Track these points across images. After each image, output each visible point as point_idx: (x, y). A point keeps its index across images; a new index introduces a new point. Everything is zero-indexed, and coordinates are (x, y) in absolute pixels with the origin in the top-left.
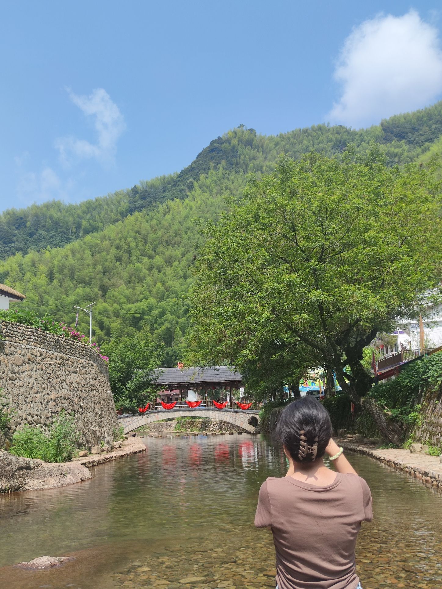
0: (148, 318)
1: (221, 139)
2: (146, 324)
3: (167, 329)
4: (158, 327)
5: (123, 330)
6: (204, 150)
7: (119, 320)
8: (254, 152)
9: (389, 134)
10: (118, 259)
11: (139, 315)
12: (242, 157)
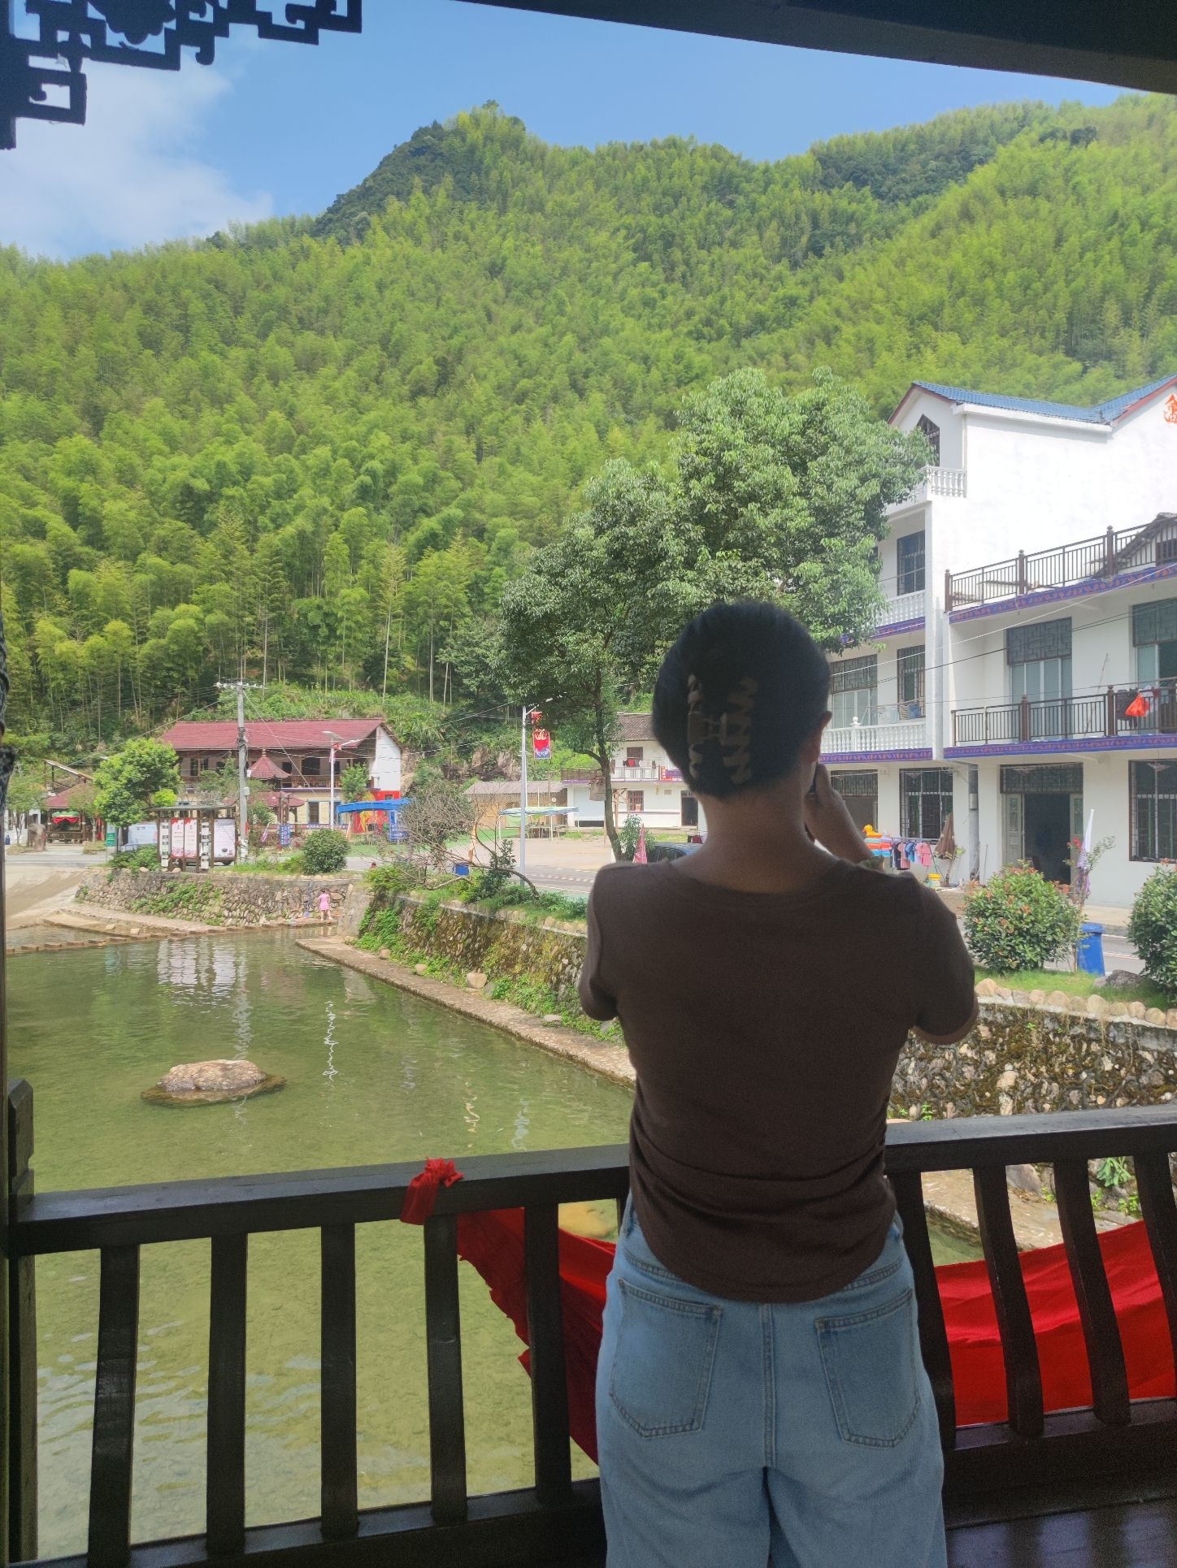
0: (237, 494)
1: (440, 127)
2: (230, 512)
3: (301, 535)
4: (271, 526)
5: (148, 529)
6: (399, 150)
7: (135, 496)
8: (524, 166)
9: (832, 171)
10: (150, 341)
11: (207, 487)
12: (494, 174)
